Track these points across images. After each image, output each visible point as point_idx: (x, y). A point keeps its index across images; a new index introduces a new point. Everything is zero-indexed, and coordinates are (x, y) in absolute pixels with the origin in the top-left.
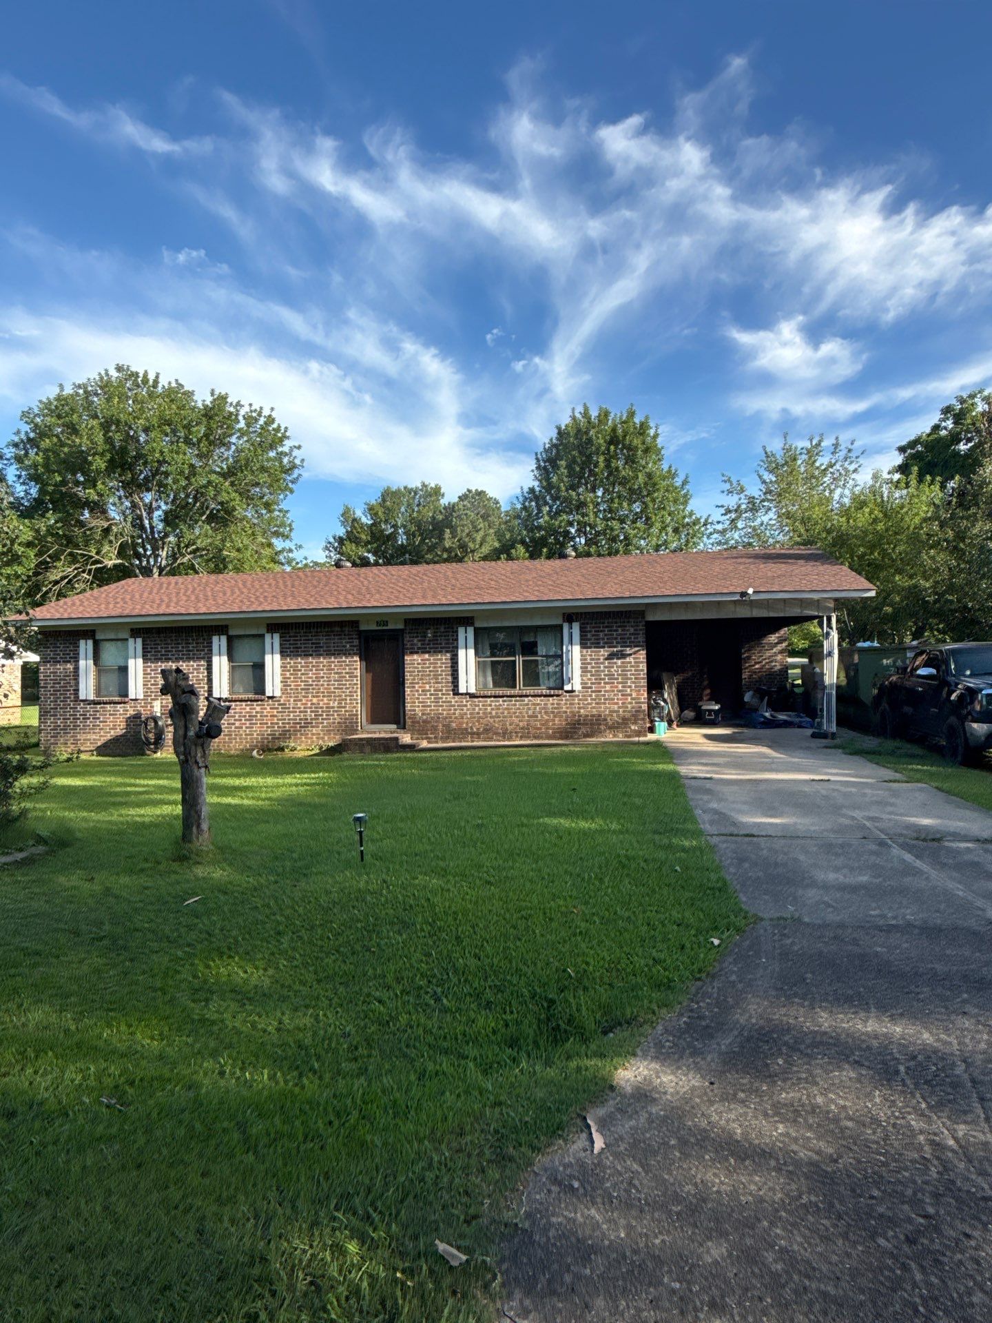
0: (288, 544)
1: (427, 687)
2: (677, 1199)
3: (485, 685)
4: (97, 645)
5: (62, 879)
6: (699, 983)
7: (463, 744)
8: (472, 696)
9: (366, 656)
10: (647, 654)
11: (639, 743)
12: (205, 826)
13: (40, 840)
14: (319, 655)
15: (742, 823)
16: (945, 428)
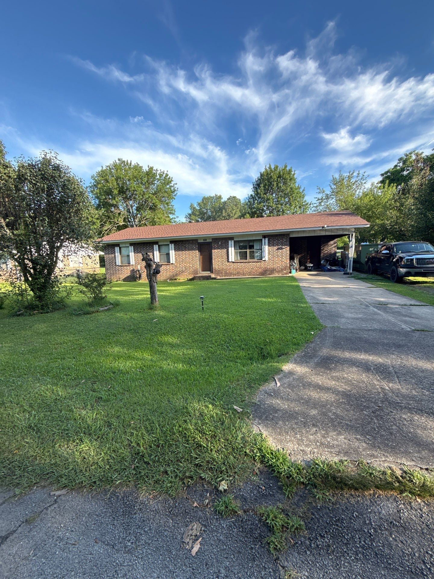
0: (174, 216)
2: (302, 399)
3: (237, 259)
4: (120, 248)
5: (118, 314)
6: (308, 344)
7: (231, 277)
8: (233, 262)
9: (200, 251)
10: (290, 248)
11: (286, 277)
12: (157, 300)
13: (111, 304)
14: (186, 250)
15: (320, 300)
16: (399, 166)
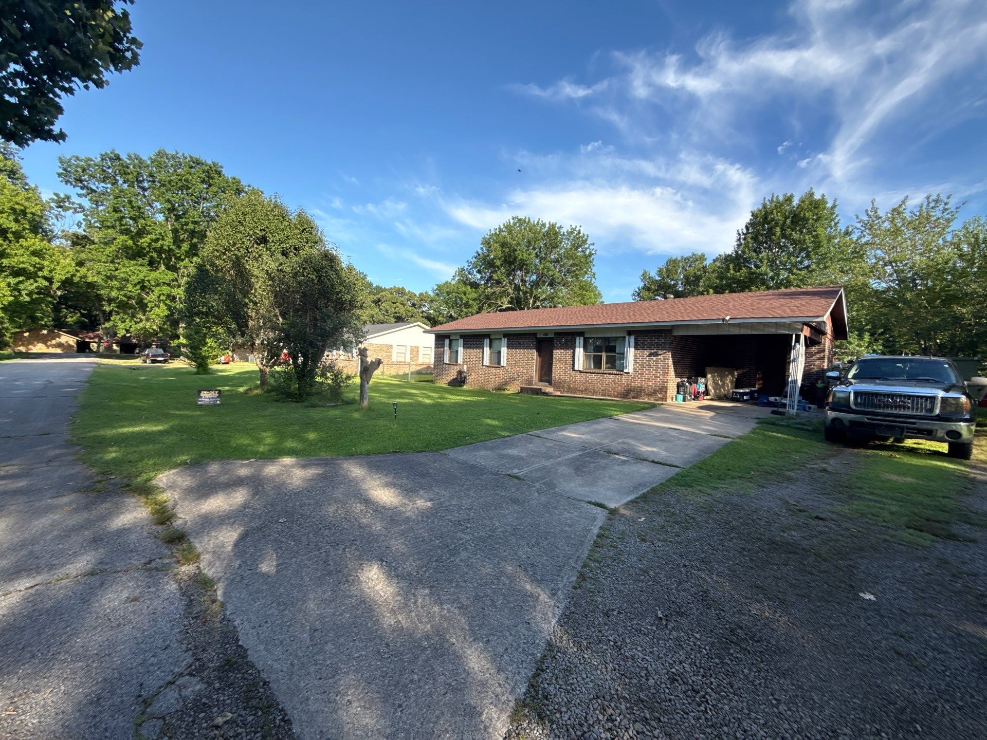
1: (562, 366)
3: (588, 367)
4: (450, 342)
8: (581, 372)
9: (539, 351)
10: (672, 354)
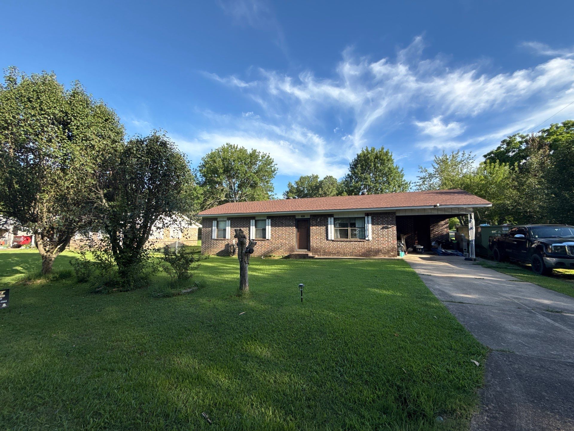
1: (318, 237)
3: (337, 237)
4: (218, 222)
6: (481, 390)
7: (330, 257)
8: (333, 241)
9: (297, 227)
10: (397, 227)
11: (394, 259)
12: (247, 285)
13: (196, 285)
14: (283, 226)
15: (454, 296)
16: (503, 148)
